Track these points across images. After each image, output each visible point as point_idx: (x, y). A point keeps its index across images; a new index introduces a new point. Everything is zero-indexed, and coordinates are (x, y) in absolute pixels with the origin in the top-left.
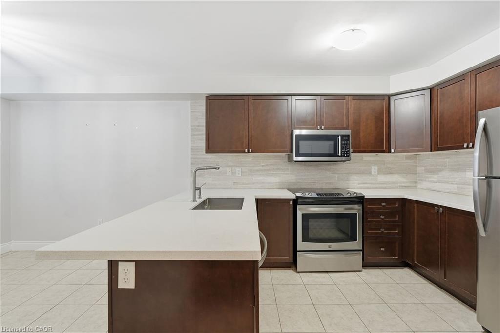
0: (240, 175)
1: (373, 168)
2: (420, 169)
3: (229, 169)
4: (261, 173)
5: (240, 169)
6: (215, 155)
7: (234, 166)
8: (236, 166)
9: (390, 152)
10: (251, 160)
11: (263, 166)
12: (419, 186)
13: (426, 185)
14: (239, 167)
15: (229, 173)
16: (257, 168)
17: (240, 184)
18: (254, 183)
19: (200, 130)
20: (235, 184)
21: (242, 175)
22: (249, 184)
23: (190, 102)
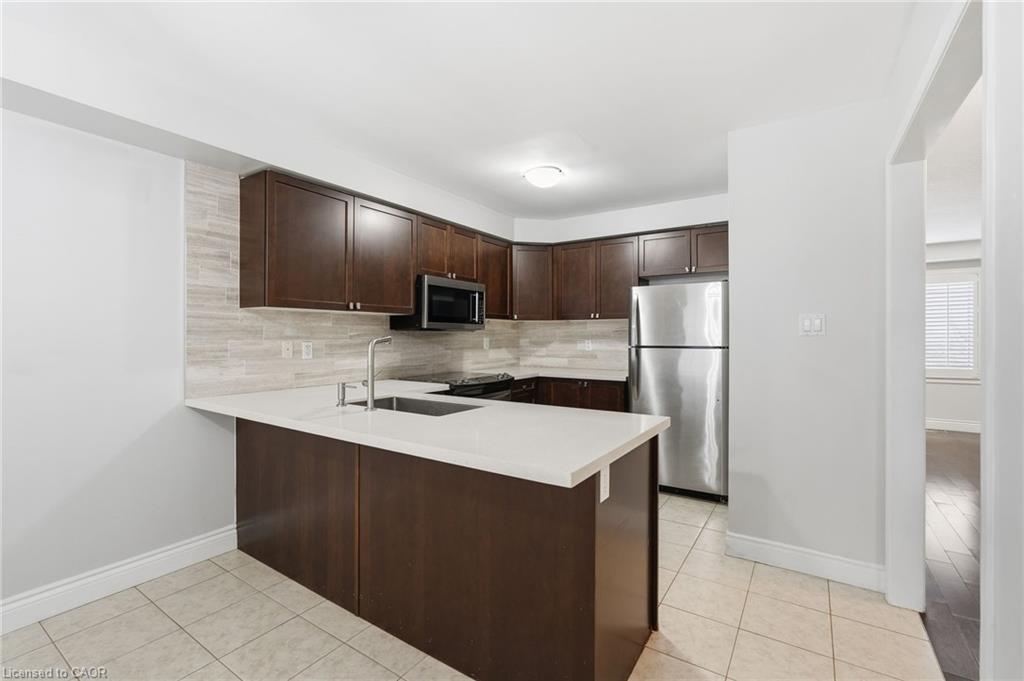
0: (311, 356)
1: (485, 339)
2: (523, 342)
3: (285, 345)
4: (348, 351)
5: (310, 344)
6: (257, 312)
7: (298, 337)
8: (302, 338)
9: (512, 318)
10: (330, 324)
11: (351, 337)
12: (521, 363)
13: (531, 361)
14: (308, 339)
15: (286, 354)
16: (340, 342)
17: (313, 377)
18: (335, 373)
19: (213, 244)
20: (298, 376)
21: (313, 357)
22: (327, 375)
23: (182, 163)
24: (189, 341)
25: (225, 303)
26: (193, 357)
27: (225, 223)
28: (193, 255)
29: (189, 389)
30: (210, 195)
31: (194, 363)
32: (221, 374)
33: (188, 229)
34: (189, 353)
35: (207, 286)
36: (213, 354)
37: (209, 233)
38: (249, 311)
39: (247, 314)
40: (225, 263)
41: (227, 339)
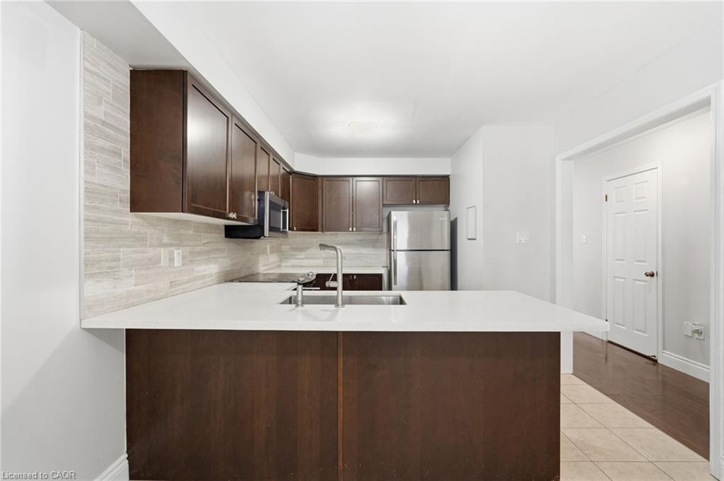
0: (180, 264)
1: (268, 246)
3: (163, 252)
4: (202, 257)
5: (180, 251)
7: (172, 245)
8: (174, 245)
11: (204, 244)
13: (292, 263)
14: (178, 246)
15: (164, 262)
16: (198, 249)
17: (180, 284)
18: (195, 279)
19: (107, 137)
20: (173, 284)
21: (183, 265)
22: (190, 281)
23: (79, 31)
24: (88, 250)
25: (118, 206)
26: (91, 269)
27: (119, 116)
28: (89, 146)
29: (86, 307)
30: (105, 79)
31: (92, 276)
32: (115, 287)
33: (86, 115)
34: (87, 263)
35: (103, 186)
36: (108, 264)
37: (104, 123)
38: (137, 217)
39: (136, 220)
40: (119, 161)
41: (120, 246)
